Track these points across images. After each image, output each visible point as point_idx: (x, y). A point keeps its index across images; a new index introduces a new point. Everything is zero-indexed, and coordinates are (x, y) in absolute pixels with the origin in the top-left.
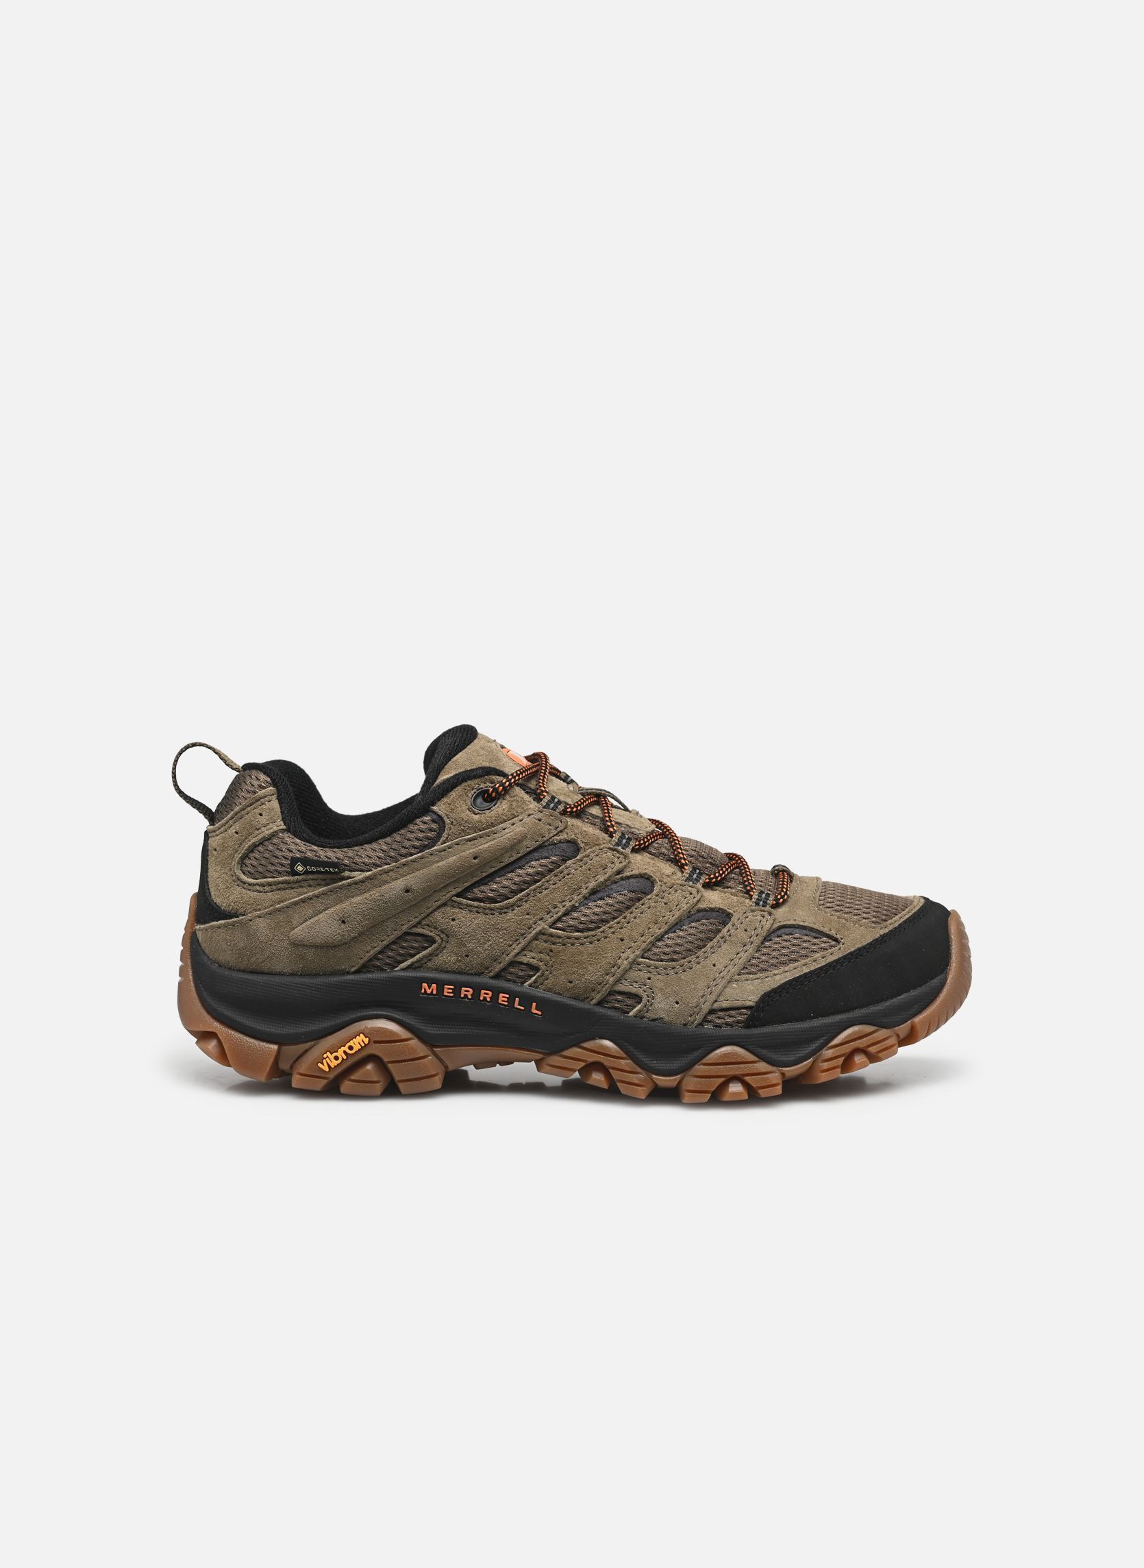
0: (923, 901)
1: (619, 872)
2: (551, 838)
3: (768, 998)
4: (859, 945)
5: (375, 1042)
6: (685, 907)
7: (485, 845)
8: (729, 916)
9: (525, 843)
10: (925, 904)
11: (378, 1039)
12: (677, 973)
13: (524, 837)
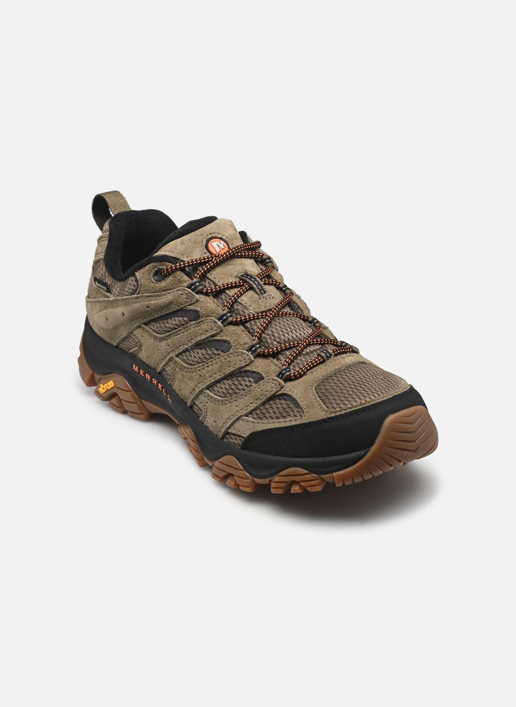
0: (409, 387)
1: (213, 336)
2: (186, 306)
3: (254, 435)
4: (311, 420)
5: (117, 387)
6: (238, 366)
7: (153, 302)
8: (263, 378)
9: (173, 306)
10: (409, 389)
11: (118, 387)
12: (219, 405)
13: (171, 303)
